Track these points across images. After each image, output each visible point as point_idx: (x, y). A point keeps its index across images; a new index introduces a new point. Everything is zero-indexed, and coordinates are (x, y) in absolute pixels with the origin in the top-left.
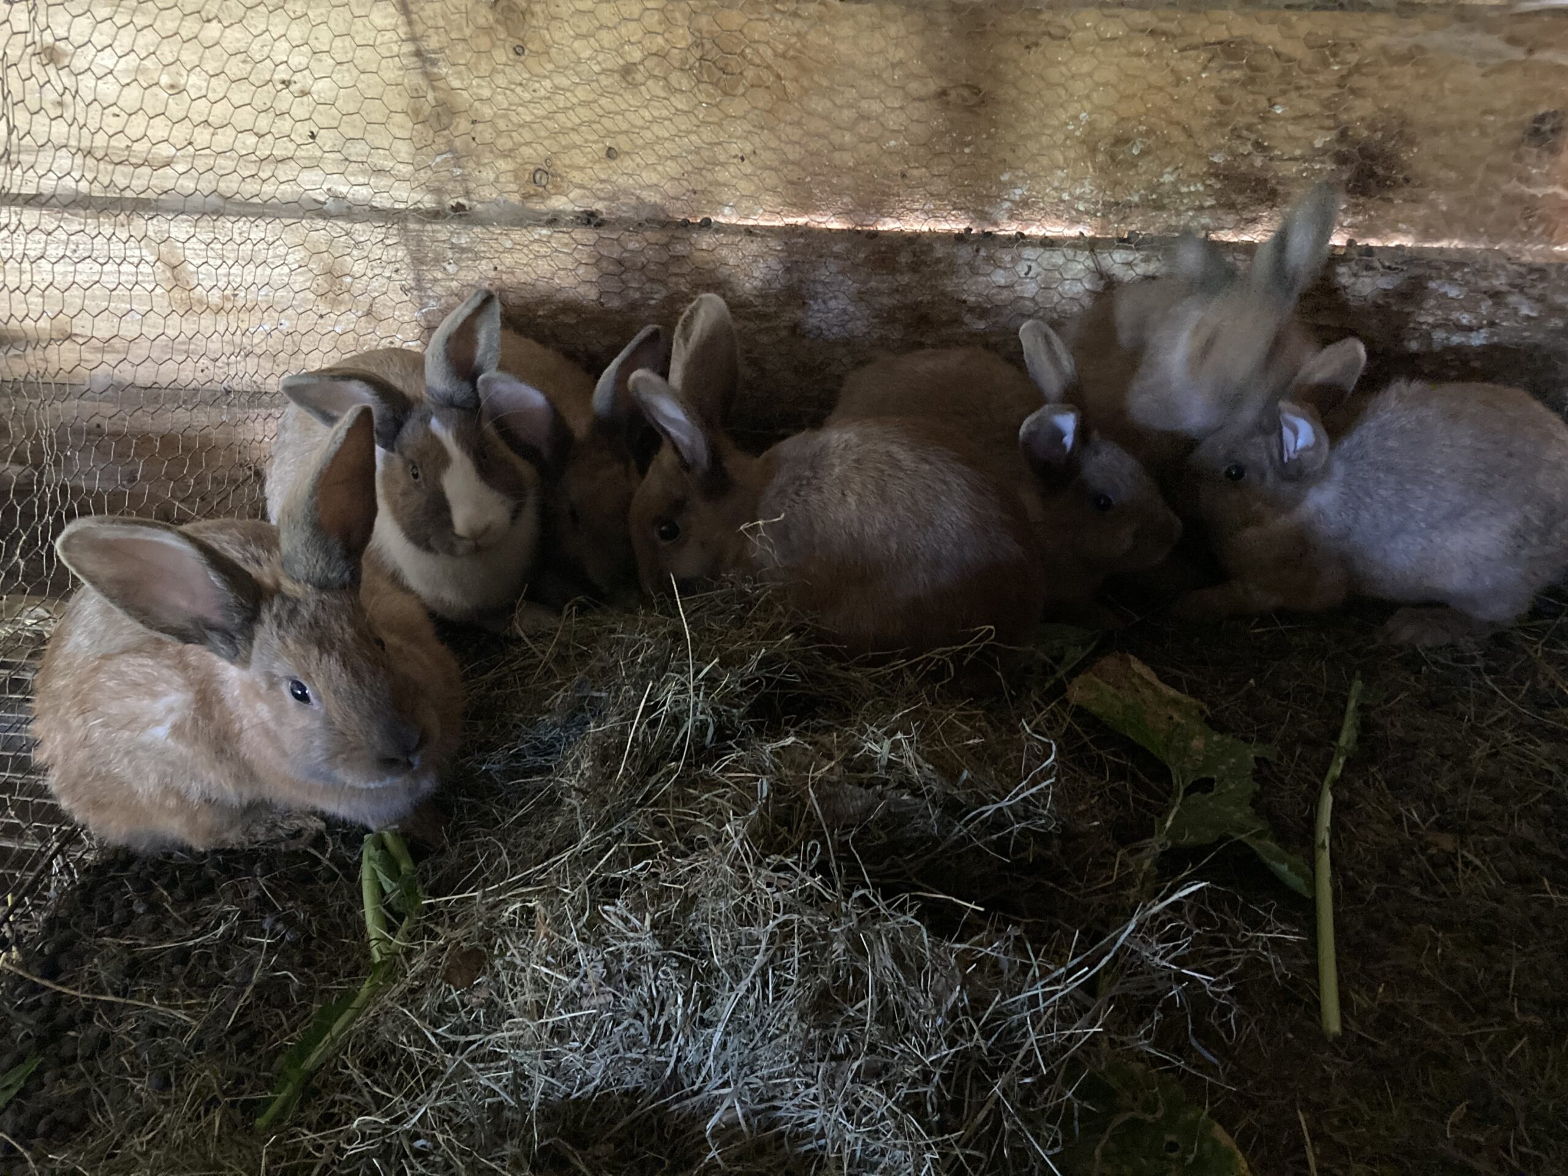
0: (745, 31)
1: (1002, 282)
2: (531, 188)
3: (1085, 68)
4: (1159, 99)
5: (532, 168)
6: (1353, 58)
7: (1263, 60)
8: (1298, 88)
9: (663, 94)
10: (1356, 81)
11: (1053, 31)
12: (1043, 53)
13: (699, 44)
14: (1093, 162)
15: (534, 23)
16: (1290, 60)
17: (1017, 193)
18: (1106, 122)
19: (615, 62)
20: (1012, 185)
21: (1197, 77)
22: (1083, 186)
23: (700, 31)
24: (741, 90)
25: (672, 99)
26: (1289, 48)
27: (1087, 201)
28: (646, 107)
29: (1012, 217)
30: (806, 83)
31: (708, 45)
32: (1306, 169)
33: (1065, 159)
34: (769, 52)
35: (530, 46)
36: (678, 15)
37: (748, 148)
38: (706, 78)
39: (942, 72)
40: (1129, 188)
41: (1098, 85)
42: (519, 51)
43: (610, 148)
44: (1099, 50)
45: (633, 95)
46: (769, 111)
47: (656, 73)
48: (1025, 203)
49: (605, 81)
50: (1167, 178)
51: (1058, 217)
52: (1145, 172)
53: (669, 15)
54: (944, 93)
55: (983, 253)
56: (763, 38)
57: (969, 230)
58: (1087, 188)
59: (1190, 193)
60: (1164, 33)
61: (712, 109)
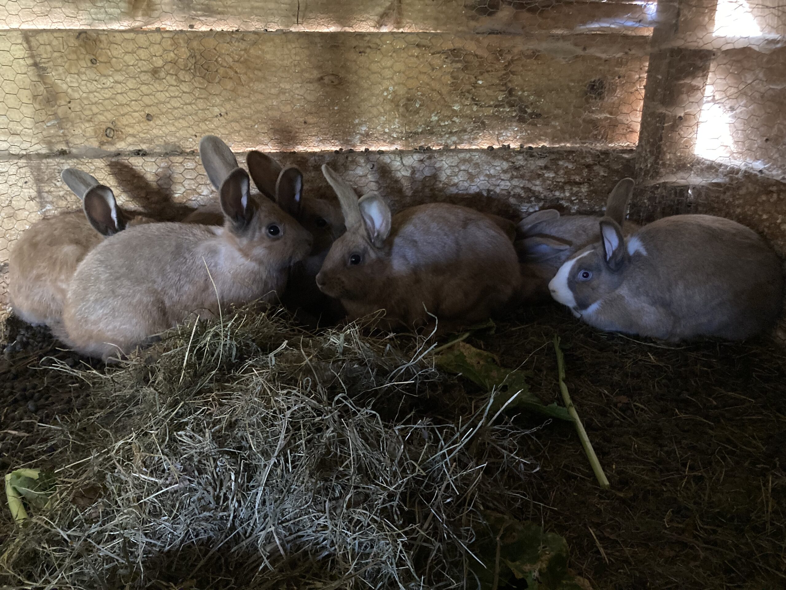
0: (217, 48)
1: (361, 173)
2: (105, 139)
3: (389, 64)
4: (425, 78)
5: (104, 127)
6: (509, 57)
7: (470, 58)
8: (488, 72)
9: (175, 84)
10: (512, 68)
11: (371, 45)
12: (368, 56)
13: (193, 56)
14: (398, 111)
15: (102, 46)
16: (481, 58)
17: (364, 129)
18: (402, 91)
19: (147, 66)
20: (360, 124)
21: (441, 67)
22: (394, 124)
23: (193, 49)
24: (217, 80)
25: (181, 86)
26: (479, 52)
27: (397, 132)
28: (167, 91)
29: (362, 142)
30: (251, 76)
31: (198, 57)
32: (497, 111)
33: (384, 110)
34: (231, 60)
35: (100, 59)
36: (181, 41)
37: (223, 110)
38: (198, 74)
39: (319, 67)
40: (416, 124)
41: (396, 72)
42: (93, 62)
43: (148, 115)
44: (394, 55)
45: (160, 84)
46: (233, 91)
47: (171, 72)
48: (367, 135)
49: (144, 77)
50: (434, 118)
51: (385, 141)
52: (423, 116)
53: (176, 41)
54: (321, 79)
55: (350, 159)
56: (227, 52)
57: (341, 149)
58: (396, 125)
59: (445, 125)
60: (424, 46)
61: (203, 91)
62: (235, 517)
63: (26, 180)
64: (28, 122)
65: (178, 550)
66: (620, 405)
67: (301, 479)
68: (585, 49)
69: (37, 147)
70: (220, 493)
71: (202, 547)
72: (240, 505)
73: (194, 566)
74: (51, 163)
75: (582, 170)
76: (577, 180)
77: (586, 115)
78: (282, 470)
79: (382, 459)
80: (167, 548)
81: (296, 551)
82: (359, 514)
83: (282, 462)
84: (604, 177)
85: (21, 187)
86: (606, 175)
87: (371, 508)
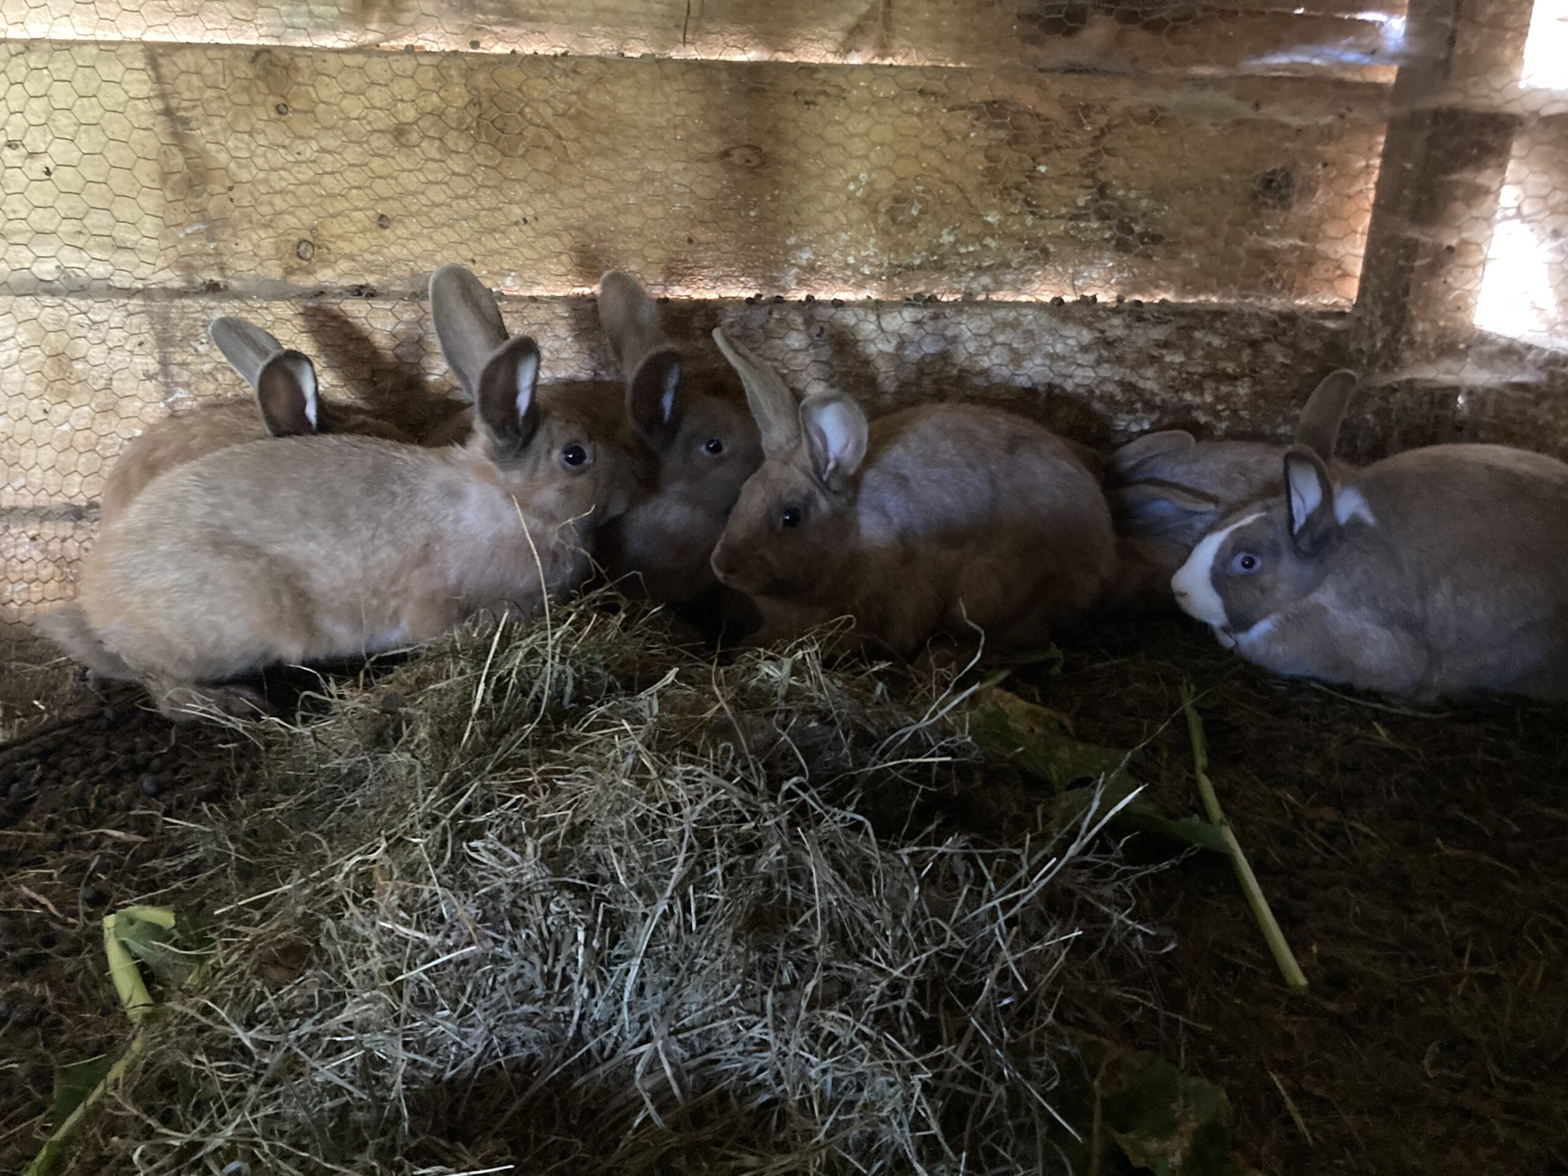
0: (524, 88)
1: (797, 345)
2: (295, 262)
3: (862, 128)
4: (932, 158)
5: (295, 239)
6: (1103, 120)
7: (1025, 120)
8: (1059, 148)
9: (438, 156)
10: (1107, 141)
11: (829, 90)
12: (820, 112)
13: (475, 103)
14: (875, 221)
15: (300, 79)
16: (1047, 120)
17: (806, 256)
18: (884, 183)
19: (384, 121)
20: (799, 247)
21: (966, 137)
22: (866, 248)
23: (476, 89)
24: (521, 151)
25: (449, 161)
26: (1044, 109)
27: (871, 265)
28: (420, 170)
29: (801, 282)
30: (588, 144)
31: (485, 105)
32: (1073, 228)
33: (848, 220)
34: (550, 111)
35: (294, 105)
36: (454, 72)
37: (530, 212)
38: (484, 139)
39: (724, 131)
40: (910, 249)
41: (875, 144)
42: (280, 110)
43: (382, 217)
44: (873, 109)
45: (408, 157)
46: (550, 174)
47: (431, 133)
48: (811, 268)
49: (377, 142)
50: (947, 239)
51: (845, 282)
52: (925, 233)
53: (444, 72)
54: (726, 154)
55: (776, 315)
56: (542, 97)
57: (759, 296)
58: (870, 249)
59: (969, 253)
60: (934, 94)
61: (491, 172)
62: (582, 1017)
63: (142, 338)
64: (149, 225)
65: (469, 1079)
66: (1320, 825)
67: (715, 945)
68: (1257, 106)
69: (164, 275)
70: (554, 966)
71: (517, 1076)
72: (593, 994)
73: (500, 1111)
74: (190, 306)
75: (1239, 351)
76: (1230, 370)
77: (1252, 239)
78: (678, 927)
79: (876, 914)
80: (449, 1074)
81: (704, 1092)
82: (831, 1020)
83: (678, 909)
84: (1284, 365)
85: (131, 352)
86: (1287, 362)
87: (856, 1009)
